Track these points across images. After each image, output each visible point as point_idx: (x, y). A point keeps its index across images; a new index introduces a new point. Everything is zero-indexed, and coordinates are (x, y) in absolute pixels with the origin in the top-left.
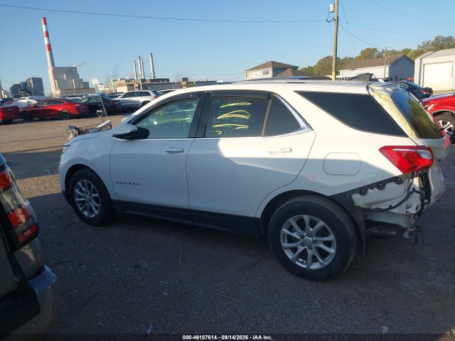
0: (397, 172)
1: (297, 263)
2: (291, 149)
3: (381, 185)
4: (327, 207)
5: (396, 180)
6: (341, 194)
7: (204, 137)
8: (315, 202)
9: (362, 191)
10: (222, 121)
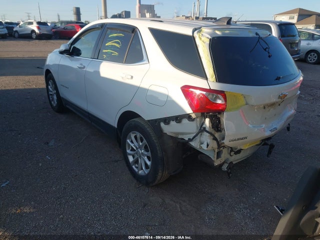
0: (188, 110)
1: (134, 167)
2: (132, 77)
3: (178, 119)
4: (148, 129)
5: (188, 117)
6: (152, 120)
7: (97, 59)
8: (143, 123)
9: (167, 121)
10: (108, 48)
